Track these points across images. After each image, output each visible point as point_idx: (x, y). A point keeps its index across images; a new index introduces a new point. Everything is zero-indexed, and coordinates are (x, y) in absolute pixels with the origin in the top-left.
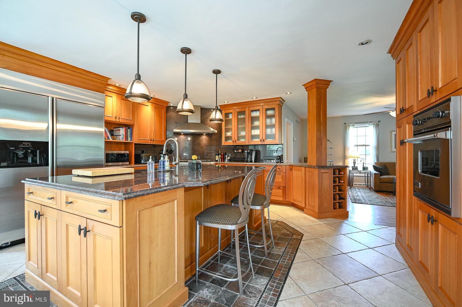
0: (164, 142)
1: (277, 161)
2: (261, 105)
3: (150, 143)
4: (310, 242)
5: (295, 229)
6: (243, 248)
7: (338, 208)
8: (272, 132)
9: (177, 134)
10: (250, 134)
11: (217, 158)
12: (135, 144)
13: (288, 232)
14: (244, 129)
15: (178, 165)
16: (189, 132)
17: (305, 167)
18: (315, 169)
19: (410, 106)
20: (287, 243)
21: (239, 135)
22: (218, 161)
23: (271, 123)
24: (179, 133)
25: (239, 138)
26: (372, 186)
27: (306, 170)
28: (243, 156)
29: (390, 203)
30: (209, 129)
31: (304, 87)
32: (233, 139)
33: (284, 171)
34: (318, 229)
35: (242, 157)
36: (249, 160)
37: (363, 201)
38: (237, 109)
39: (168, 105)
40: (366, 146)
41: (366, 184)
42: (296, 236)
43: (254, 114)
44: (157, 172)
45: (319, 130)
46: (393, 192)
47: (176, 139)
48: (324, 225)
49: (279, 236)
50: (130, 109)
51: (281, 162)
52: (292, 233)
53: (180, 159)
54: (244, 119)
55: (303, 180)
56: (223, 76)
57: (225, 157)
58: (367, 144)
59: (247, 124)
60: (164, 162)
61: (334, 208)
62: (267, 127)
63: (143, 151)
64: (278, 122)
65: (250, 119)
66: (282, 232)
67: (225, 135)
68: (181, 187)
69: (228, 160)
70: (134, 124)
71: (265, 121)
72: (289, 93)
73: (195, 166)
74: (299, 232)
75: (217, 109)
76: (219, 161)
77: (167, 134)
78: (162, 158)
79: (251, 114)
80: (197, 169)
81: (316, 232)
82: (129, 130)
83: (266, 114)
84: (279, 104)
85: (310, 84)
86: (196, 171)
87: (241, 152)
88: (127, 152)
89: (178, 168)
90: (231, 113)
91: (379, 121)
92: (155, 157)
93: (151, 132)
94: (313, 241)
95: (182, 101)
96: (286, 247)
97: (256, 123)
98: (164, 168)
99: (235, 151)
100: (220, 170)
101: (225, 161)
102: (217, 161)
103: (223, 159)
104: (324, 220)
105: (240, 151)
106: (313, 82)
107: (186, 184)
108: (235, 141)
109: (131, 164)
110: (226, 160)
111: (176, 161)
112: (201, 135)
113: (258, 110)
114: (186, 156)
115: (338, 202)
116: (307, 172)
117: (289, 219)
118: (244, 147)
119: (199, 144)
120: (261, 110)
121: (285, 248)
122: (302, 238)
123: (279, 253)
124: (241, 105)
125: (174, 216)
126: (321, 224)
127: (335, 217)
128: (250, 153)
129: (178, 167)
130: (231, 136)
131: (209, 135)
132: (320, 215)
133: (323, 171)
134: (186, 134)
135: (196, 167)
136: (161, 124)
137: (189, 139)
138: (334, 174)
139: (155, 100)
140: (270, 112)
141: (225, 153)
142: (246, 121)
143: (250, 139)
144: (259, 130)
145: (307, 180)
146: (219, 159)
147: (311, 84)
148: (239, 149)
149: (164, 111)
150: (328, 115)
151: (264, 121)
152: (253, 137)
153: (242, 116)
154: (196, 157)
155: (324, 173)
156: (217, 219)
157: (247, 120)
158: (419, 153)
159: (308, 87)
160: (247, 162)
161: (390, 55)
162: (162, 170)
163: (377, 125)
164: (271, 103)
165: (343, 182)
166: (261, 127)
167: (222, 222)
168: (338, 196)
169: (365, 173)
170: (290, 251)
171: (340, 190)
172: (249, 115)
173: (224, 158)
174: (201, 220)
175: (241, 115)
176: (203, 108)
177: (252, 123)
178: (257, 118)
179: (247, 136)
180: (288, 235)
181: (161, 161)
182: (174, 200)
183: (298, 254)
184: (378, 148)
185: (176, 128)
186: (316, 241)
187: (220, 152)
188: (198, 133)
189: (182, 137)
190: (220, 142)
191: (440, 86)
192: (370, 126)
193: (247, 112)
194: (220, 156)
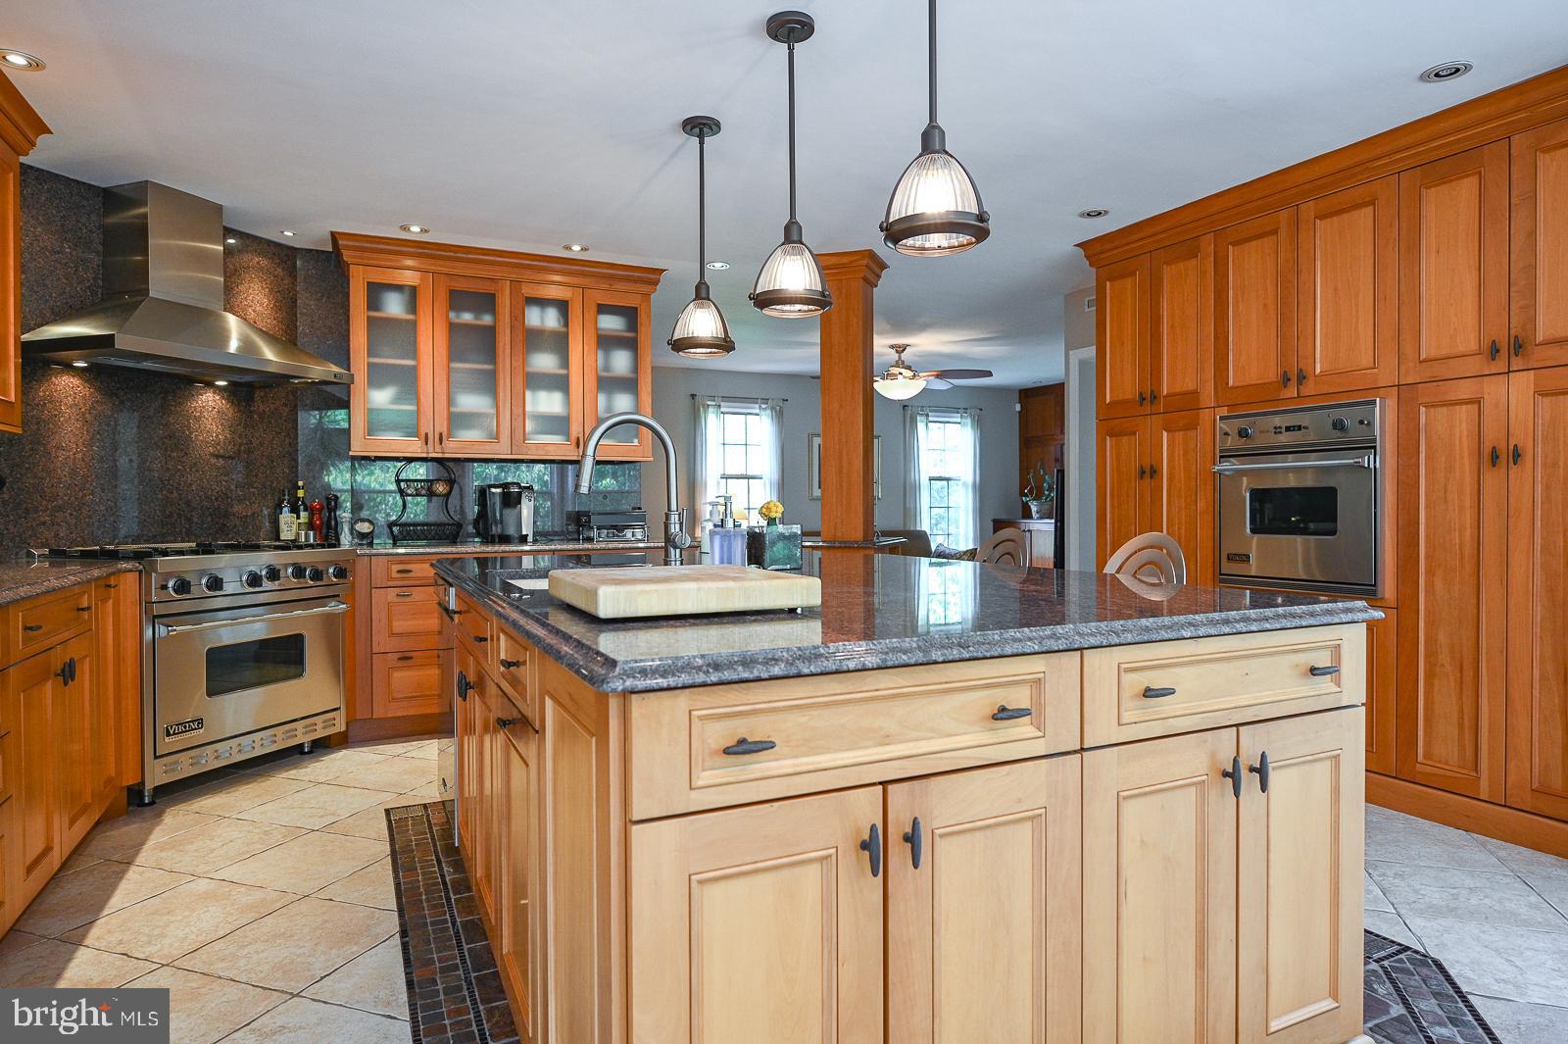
10: (519, 410)
11: (290, 526)
14: (487, 382)
19: (1178, 389)
40: (748, 478)
43: (537, 318)
54: (489, 332)
58: (751, 473)
59: (507, 360)
64: (649, 371)
65: (517, 336)
67: (368, 399)
79: (521, 314)
83: (596, 328)
91: (784, 401)
110: (347, 537)
113: (562, 304)
119: (179, 442)
120: (574, 308)
140: (609, 323)
142: (500, 344)
143: (521, 431)
151: (591, 359)
153: (480, 318)
157: (504, 339)
164: (623, 286)
166: (576, 382)
172: (513, 318)
178: (552, 341)
179: (508, 416)
184: (782, 486)
187: (301, 492)
191: (1318, 371)
192: (763, 413)
193: (504, 302)
194: (302, 514)
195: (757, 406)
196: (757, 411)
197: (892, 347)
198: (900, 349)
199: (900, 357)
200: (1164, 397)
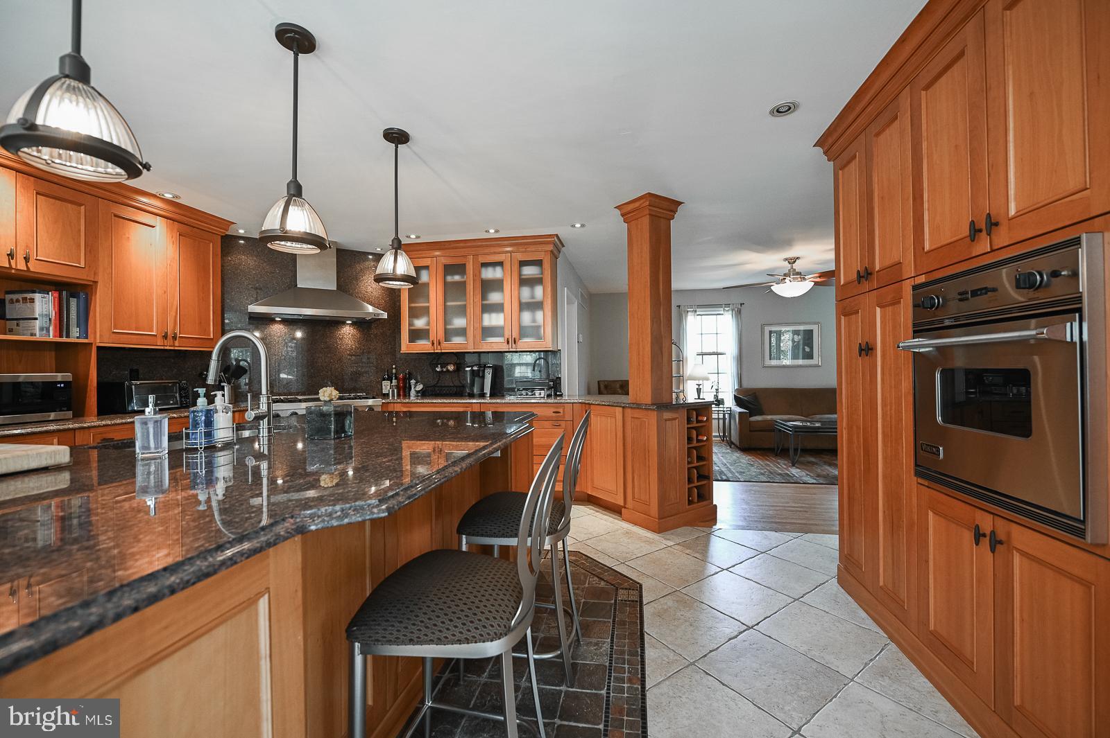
0: (213, 342)
1: (549, 392)
2: (507, 252)
3: (160, 344)
4: (665, 607)
5: (616, 571)
6: (492, 667)
7: (696, 500)
8: (534, 321)
9: (261, 321)
10: (477, 325)
11: (386, 387)
12: (99, 348)
13: (603, 583)
14: (462, 311)
15: (266, 419)
16: (300, 315)
17: (623, 407)
18: (650, 412)
19: (887, 263)
20: (611, 621)
21: (448, 327)
22: (388, 394)
23: (533, 297)
24: (266, 318)
25: (448, 334)
26: (735, 437)
27: (626, 415)
28: (460, 381)
29: (778, 475)
30: (362, 308)
31: (618, 212)
32: (432, 336)
33: (568, 417)
34: (669, 561)
35: (457, 383)
36: (476, 391)
37: (730, 475)
38: (441, 258)
39: (227, 233)
40: (718, 354)
41: (721, 434)
42: (625, 592)
43: (490, 274)
44: (182, 450)
45: (655, 319)
46: (774, 449)
47: (257, 334)
48: (677, 547)
49: (583, 600)
50: (80, 230)
51: (556, 395)
52: (612, 585)
53: (272, 393)
54: (462, 285)
55: (618, 437)
56: (415, 153)
57: (410, 383)
58: (719, 351)
59: (472, 298)
60: (209, 415)
61: (690, 502)
62: (523, 306)
63: (137, 371)
64: (549, 296)
65: (479, 285)
66: (587, 585)
67: (411, 324)
68: (286, 539)
69: (418, 392)
70: (96, 282)
71: (517, 293)
72: (578, 225)
73: (330, 422)
74: (630, 578)
75: (397, 246)
76: (393, 396)
77: (227, 321)
78: (202, 401)
79: (480, 272)
80: (336, 432)
81: (668, 573)
82: (73, 302)
83: (520, 275)
84: (552, 251)
85: (633, 204)
86: (334, 439)
87: (454, 371)
88: (68, 376)
89: (266, 431)
90: (427, 267)
91: (741, 304)
92: (181, 389)
93: (164, 311)
94: (669, 602)
95: (282, 204)
96: (612, 636)
97: (495, 297)
98: (209, 435)
99: (438, 370)
100: (394, 419)
101: (409, 396)
102: (386, 396)
103: (404, 390)
104: (672, 534)
105: (451, 368)
106: (642, 201)
107: (312, 517)
108: (439, 343)
109: (83, 416)
110: (413, 393)
111: (259, 408)
112: (337, 323)
113: (501, 264)
114: (289, 382)
115: (695, 487)
116: (628, 420)
117: (592, 541)
118: (459, 358)
119: (331, 350)
120: (507, 265)
121: (609, 640)
122: (641, 597)
123: (600, 662)
124: (456, 248)
125: (257, 668)
126: (671, 547)
127: (691, 523)
128: (478, 375)
129: (266, 426)
130: (427, 327)
131: (362, 324)
132: (663, 523)
133: (667, 415)
134: (290, 322)
135: (336, 426)
136: (203, 289)
137: (299, 334)
138: (689, 421)
139: (178, 211)
140: (529, 271)
141: (410, 374)
142: (468, 290)
143: (479, 336)
144: (501, 316)
145: (629, 440)
146: (393, 391)
147: (637, 205)
148: (448, 364)
149: (213, 249)
150: (675, 285)
151: (515, 293)
152: (488, 332)
153: (457, 278)
154: (335, 393)
155: (669, 420)
156: (435, 625)
157: (470, 287)
158: (938, 376)
159: (629, 212)
160: (472, 396)
161: (820, 150)
162: (201, 441)
163: (738, 313)
164: (532, 248)
165: (705, 438)
166: (507, 307)
167: (454, 635)
168: (696, 471)
169: (718, 411)
170: (626, 648)
171: (700, 458)
172: (474, 275)
173: (404, 387)
174: (370, 637)
175: (453, 274)
176: (344, 250)
177: (484, 297)
178: (497, 285)
179: (472, 328)
180: (602, 593)
181: (198, 412)
182: (253, 601)
183: (650, 653)
184: (740, 359)
185: (256, 301)
186: (677, 601)
187: (394, 371)
188: (328, 318)
189: (278, 329)
190: (395, 345)
191: (1012, 212)
192: (726, 313)
193: (470, 268)
194: (393, 381)
195: (722, 309)
196: (722, 312)
197: (786, 259)
198: (792, 261)
199: (792, 267)
200: (877, 272)
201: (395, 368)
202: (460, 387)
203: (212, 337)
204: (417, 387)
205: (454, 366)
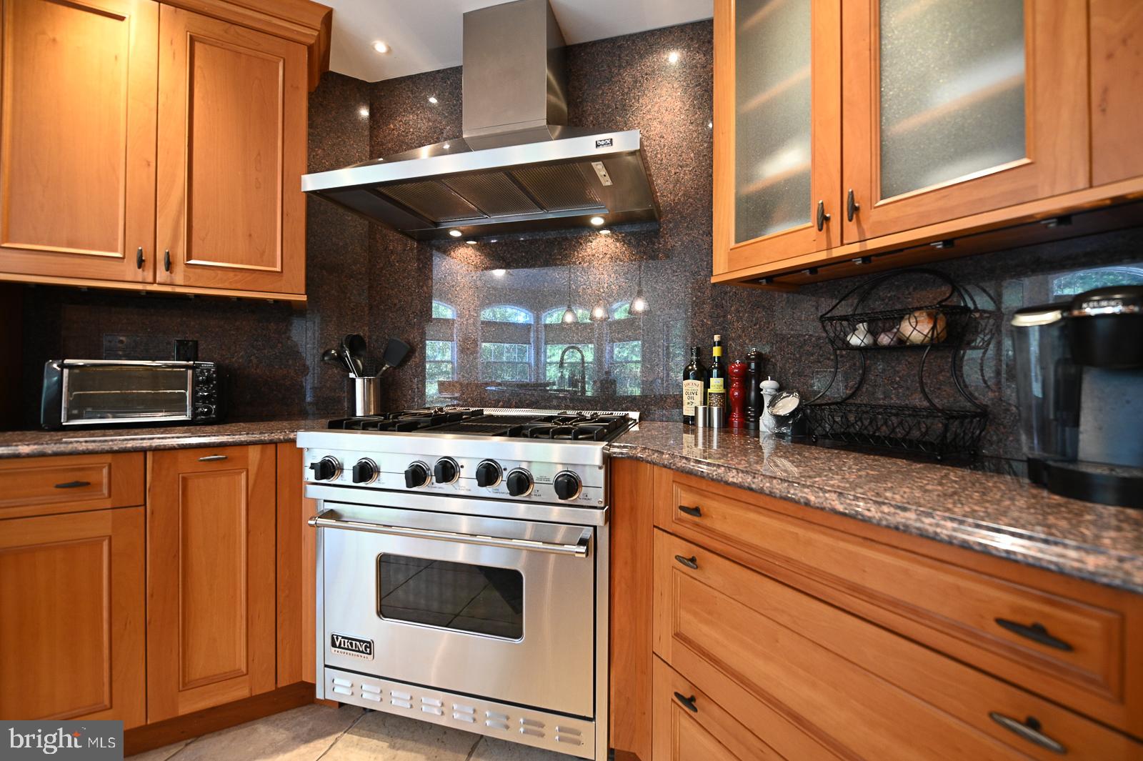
3: (130, 278)
11: (692, 397)
22: (693, 421)
57: (759, 389)
67: (745, 173)
69: (780, 420)
76: (709, 424)
87: (934, 345)
99: (855, 340)
101: (756, 431)
102: (688, 423)
103: (741, 412)
105: (916, 329)
108: (854, 210)
110: (766, 422)
146: (709, 412)
148: (899, 316)
173: (744, 402)
187: (716, 352)
194: (713, 380)
201: (719, 344)
202: (962, 416)
203: (278, 269)
204: (780, 404)
205: (933, 318)
